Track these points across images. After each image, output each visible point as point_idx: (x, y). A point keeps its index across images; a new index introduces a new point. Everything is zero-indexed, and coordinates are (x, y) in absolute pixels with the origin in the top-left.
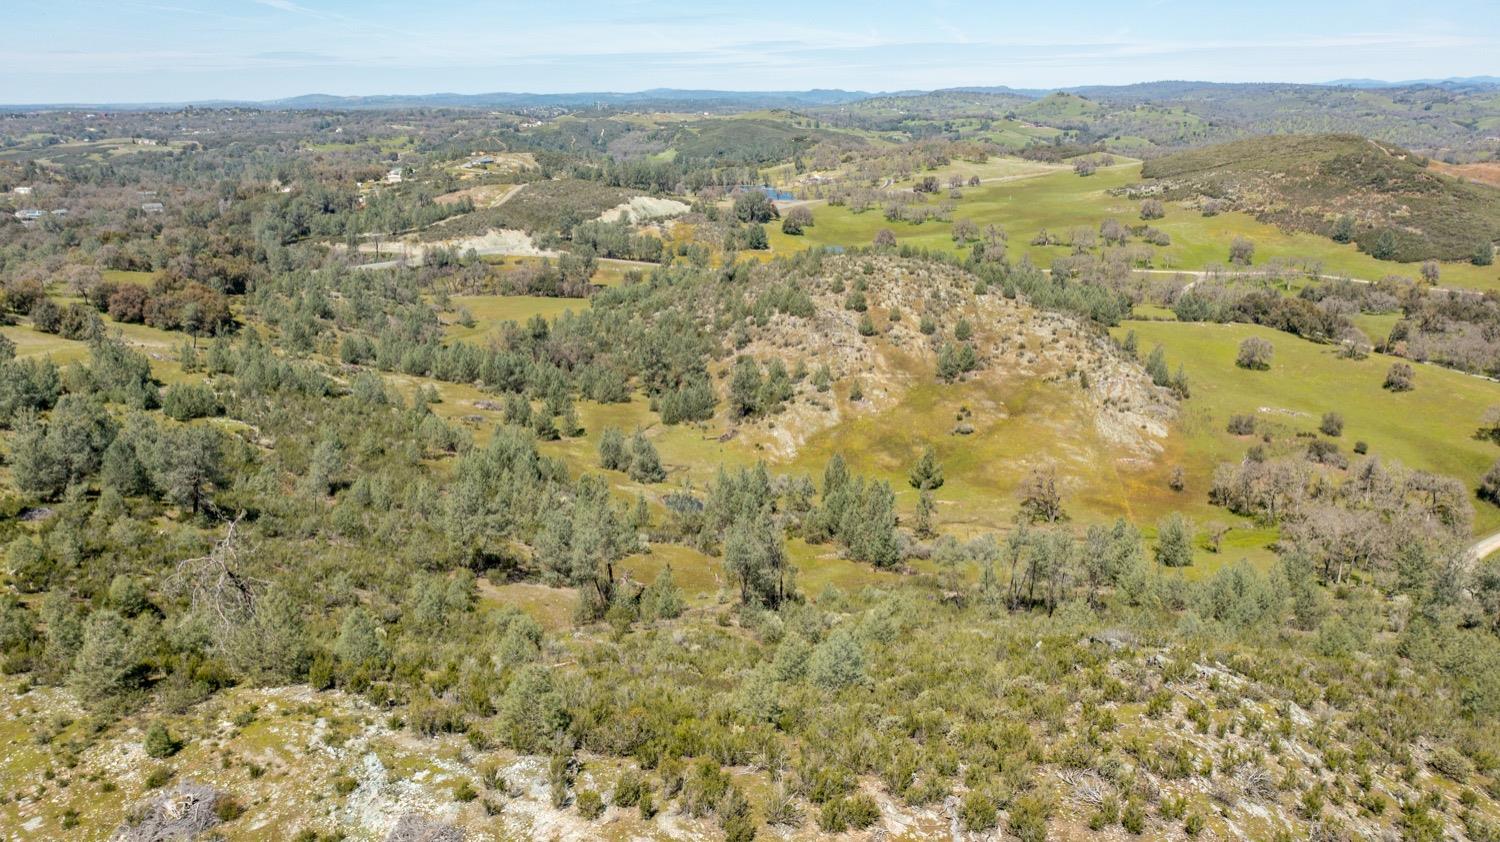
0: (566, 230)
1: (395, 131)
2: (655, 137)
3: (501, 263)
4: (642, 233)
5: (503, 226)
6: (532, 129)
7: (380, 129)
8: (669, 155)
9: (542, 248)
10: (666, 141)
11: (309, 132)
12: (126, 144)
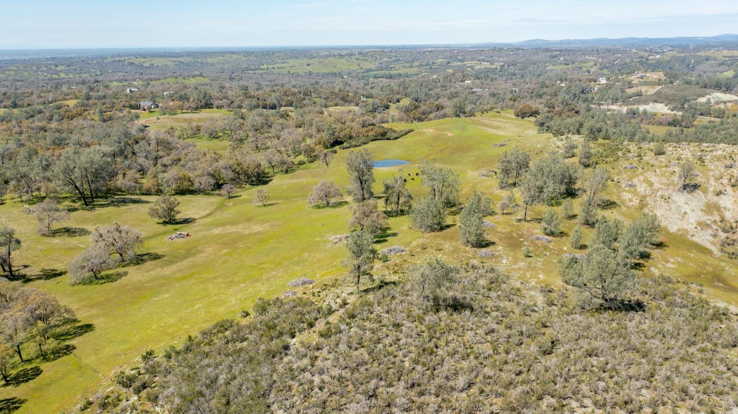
0: (683, 105)
1: (587, 60)
2: (722, 64)
3: (655, 115)
4: (716, 107)
5: (656, 102)
6: (656, 59)
7: (580, 58)
8: (730, 74)
9: (672, 110)
10: (729, 66)
11: (548, 59)
12: (478, 64)
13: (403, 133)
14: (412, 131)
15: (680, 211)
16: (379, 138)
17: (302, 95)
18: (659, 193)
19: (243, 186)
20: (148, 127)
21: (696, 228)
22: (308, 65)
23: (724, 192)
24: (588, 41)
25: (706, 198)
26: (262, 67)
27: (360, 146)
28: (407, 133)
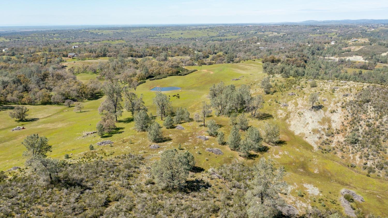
0: (372, 57)
1: (332, 31)
3: (355, 62)
5: (357, 55)
6: (371, 31)
7: (329, 31)
9: (365, 60)
11: (310, 31)
12: (271, 34)
13: (190, 72)
14: (196, 70)
15: (305, 122)
16: (174, 74)
17: (161, 50)
18: (299, 111)
19: (84, 100)
20: (67, 66)
21: (310, 133)
22: (182, 34)
23: (336, 111)
24: (339, 21)
25: (324, 114)
26: (158, 35)
27: (161, 79)
28: (192, 72)
